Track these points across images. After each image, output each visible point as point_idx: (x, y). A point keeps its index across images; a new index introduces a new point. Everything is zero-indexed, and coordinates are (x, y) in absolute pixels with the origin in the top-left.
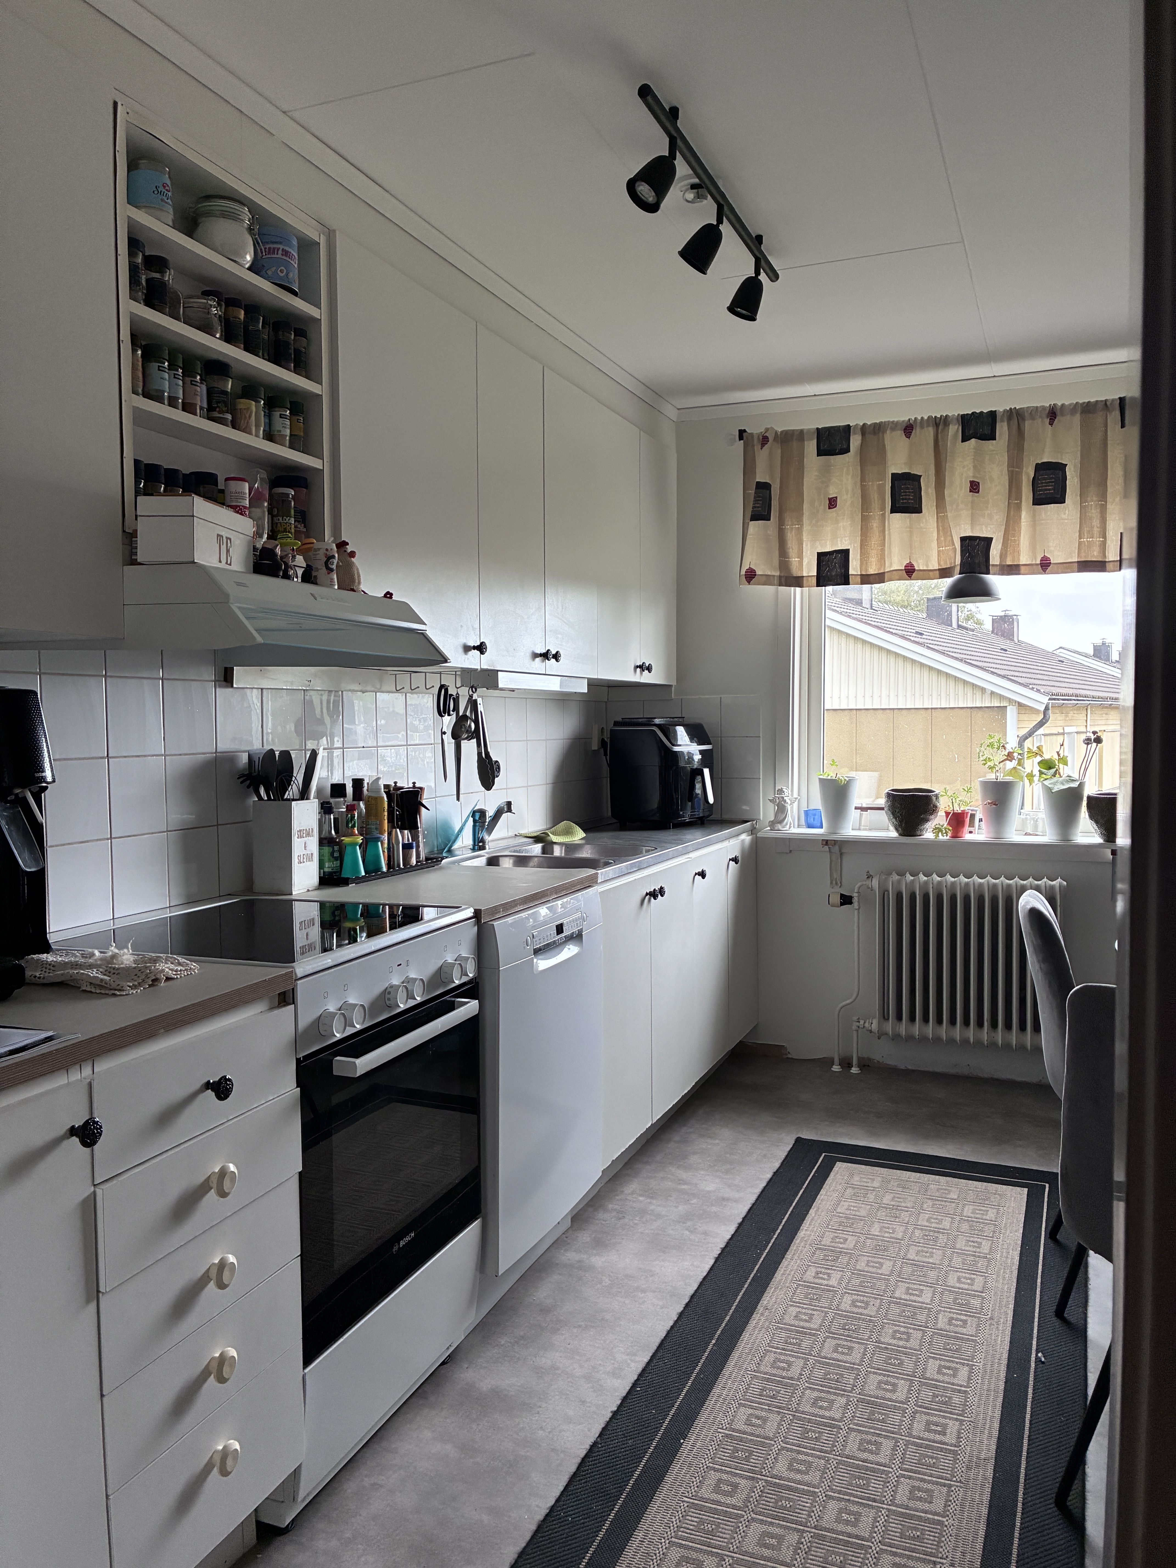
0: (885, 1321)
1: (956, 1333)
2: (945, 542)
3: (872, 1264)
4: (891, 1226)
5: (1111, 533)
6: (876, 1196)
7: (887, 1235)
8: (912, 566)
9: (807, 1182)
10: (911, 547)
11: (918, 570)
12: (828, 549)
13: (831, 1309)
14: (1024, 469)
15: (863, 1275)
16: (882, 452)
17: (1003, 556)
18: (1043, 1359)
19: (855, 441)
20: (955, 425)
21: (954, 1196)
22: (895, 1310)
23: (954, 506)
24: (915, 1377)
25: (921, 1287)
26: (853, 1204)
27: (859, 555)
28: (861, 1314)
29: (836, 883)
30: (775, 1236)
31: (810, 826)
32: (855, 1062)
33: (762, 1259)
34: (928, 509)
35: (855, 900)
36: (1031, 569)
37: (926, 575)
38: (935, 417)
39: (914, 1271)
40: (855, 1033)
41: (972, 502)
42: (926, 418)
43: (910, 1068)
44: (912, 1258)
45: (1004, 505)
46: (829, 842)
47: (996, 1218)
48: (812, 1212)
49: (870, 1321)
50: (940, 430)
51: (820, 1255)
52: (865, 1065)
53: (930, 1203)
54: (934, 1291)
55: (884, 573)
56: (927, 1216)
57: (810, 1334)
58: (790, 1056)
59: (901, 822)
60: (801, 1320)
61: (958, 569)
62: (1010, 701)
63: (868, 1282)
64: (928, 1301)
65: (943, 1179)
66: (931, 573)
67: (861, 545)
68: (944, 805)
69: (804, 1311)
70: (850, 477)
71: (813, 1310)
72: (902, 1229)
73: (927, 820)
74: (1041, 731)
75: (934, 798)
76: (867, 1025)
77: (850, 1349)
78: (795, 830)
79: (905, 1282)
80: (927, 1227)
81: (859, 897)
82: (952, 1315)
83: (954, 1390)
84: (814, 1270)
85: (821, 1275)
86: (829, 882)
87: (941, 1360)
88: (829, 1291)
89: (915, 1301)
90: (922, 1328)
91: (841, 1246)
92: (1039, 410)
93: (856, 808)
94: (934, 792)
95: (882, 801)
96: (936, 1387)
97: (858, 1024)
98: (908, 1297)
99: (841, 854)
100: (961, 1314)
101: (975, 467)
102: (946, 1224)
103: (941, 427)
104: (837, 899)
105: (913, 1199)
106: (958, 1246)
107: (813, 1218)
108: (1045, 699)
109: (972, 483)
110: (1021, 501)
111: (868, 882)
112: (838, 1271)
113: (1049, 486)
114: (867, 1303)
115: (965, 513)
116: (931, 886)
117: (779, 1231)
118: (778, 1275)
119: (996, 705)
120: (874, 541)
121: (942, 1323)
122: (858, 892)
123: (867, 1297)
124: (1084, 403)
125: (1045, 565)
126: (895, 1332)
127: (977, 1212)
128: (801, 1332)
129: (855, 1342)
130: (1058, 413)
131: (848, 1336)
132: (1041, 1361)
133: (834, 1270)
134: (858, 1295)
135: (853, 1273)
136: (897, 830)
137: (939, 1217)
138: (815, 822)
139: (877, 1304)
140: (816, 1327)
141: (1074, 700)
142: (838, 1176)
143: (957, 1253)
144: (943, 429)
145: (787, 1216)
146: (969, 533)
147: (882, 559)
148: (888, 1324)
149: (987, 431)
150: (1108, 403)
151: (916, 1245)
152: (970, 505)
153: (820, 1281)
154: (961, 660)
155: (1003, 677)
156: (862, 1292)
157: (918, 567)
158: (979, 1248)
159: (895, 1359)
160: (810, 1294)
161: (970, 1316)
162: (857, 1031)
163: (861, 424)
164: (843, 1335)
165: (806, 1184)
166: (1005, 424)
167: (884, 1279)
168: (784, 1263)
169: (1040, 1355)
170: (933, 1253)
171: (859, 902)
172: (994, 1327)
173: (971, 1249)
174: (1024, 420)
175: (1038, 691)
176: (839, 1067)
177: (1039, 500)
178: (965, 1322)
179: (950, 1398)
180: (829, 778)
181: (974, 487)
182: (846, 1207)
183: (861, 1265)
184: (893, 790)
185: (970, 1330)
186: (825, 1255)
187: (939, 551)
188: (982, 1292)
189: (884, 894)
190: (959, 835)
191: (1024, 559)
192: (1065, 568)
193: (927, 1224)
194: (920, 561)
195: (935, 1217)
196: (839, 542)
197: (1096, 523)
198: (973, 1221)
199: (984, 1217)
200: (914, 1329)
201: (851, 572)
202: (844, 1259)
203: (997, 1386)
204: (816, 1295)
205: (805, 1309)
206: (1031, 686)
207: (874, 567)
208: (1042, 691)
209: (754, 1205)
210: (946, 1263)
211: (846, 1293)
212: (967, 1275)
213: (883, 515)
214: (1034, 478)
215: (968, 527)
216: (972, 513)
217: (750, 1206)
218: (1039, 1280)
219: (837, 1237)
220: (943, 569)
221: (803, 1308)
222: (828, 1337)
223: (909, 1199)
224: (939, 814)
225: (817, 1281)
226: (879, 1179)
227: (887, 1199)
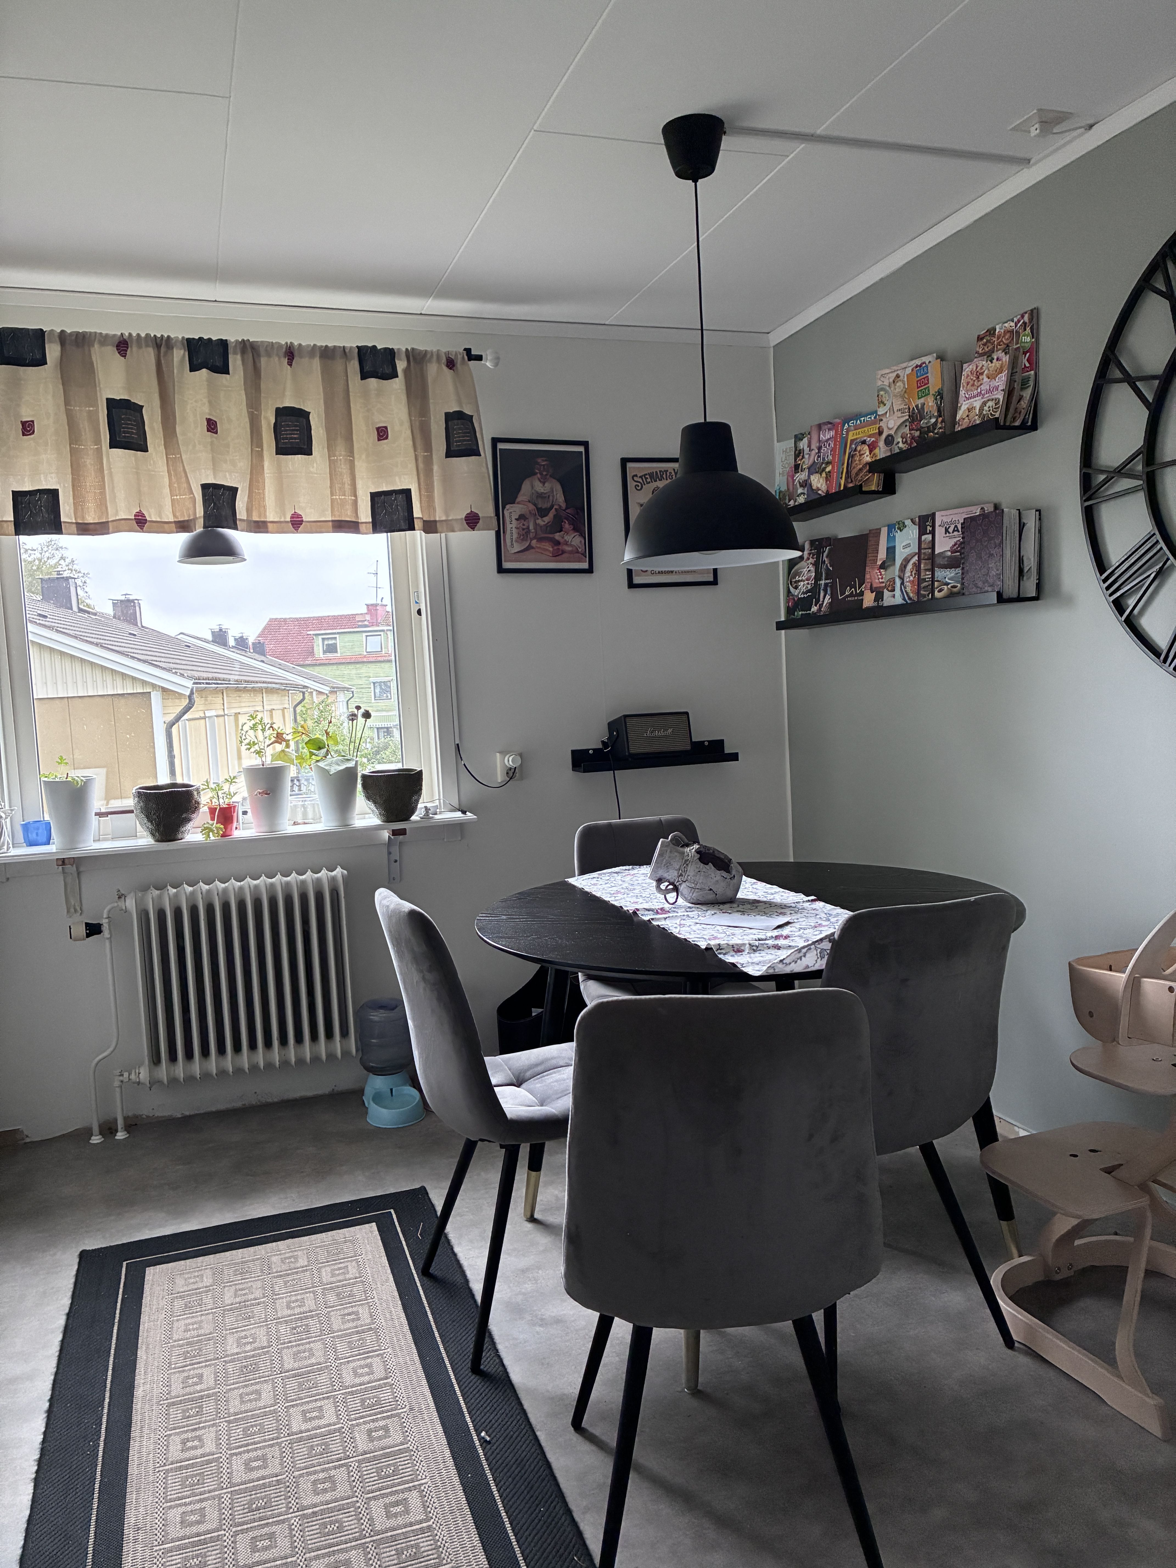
0: (297, 1473)
1: (383, 1449)
2: (179, 490)
3: (247, 1398)
4: (248, 1333)
5: (360, 492)
6: (213, 1297)
7: (248, 1348)
8: (143, 515)
9: (118, 1312)
10: (139, 490)
11: (150, 521)
12: (27, 487)
13: (222, 1488)
14: (263, 413)
15: (242, 1419)
16: (89, 369)
17: (249, 511)
18: (488, 1439)
19: (53, 351)
20: (181, 349)
21: (302, 1262)
22: (302, 1450)
23: (190, 447)
24: (365, 1537)
25: (319, 1404)
26: (189, 1321)
27: (71, 498)
28: (263, 1478)
29: (76, 911)
30: (106, 1411)
31: (31, 844)
32: (120, 1123)
33: (101, 1454)
34: (155, 448)
35: (105, 928)
36: (280, 528)
37: (160, 527)
38: (155, 336)
39: (300, 1384)
40: (118, 1090)
41: (212, 443)
42: (143, 335)
43: (187, 1113)
44: (290, 1367)
45: (246, 450)
46: (66, 861)
47: (360, 1273)
48: (141, 1353)
49: (279, 1482)
50: (162, 354)
51: (176, 1413)
52: (132, 1125)
53: (280, 1281)
54: (335, 1403)
55: (108, 522)
56: (284, 1300)
57: (212, 1540)
58: (28, 1140)
59: (158, 825)
60: (191, 1524)
61: (201, 522)
62: (154, 686)
63: (252, 1426)
64: (334, 1419)
65: (281, 1244)
66: (166, 526)
67: (73, 486)
68: (205, 799)
69: (189, 1508)
70: (50, 397)
71: (201, 1501)
72: (263, 1331)
73: (189, 820)
74: (186, 717)
75: (195, 793)
76: (133, 1077)
77: (271, 1536)
78: (13, 852)
79: (297, 1405)
80: (290, 1316)
81: (109, 922)
82: (368, 1426)
83: (416, 1533)
84: (177, 1439)
85: (189, 1444)
86: (66, 911)
87: (383, 1496)
88: (209, 1462)
89: (320, 1428)
90: (342, 1462)
91: (198, 1388)
92: (276, 346)
93: (96, 814)
94: (192, 786)
95: (130, 802)
96: (394, 1538)
97: (121, 1078)
98: (309, 1426)
99: (79, 873)
100: (377, 1420)
101: (210, 402)
102: (310, 1303)
103: (163, 349)
104: (82, 930)
105: (259, 1284)
106: (335, 1327)
107: (146, 1361)
108: (189, 684)
109: (209, 421)
110: (262, 450)
111: (121, 904)
112: (209, 1426)
113: (294, 434)
114: (264, 1458)
115: (204, 456)
116: (200, 896)
117: (107, 1400)
118: (133, 1469)
119: (139, 691)
120: (90, 479)
121: (362, 1444)
122: (108, 918)
123: (260, 1448)
124: (322, 346)
125: (296, 523)
126: (315, 1483)
127: (337, 1272)
128: (199, 1543)
129: (272, 1524)
130: (296, 354)
131: (261, 1519)
132: (486, 1441)
133: (204, 1428)
134: (248, 1451)
135: (229, 1422)
136: (153, 835)
137: (299, 1297)
138: (39, 838)
139: (277, 1454)
140: (215, 1525)
141: (215, 684)
142: (157, 1289)
143: (338, 1336)
144: (166, 354)
145: (110, 1373)
146: (211, 480)
147: (102, 505)
148: (301, 1476)
149: (219, 363)
150: (347, 351)
151: (288, 1347)
152: (209, 447)
153: (193, 1453)
154: (97, 645)
155: (145, 661)
156: (252, 1444)
157: (150, 517)
158: (359, 1319)
159: (331, 1523)
160: (187, 1478)
161: (388, 1417)
162: (121, 1087)
163: (59, 331)
164: (254, 1521)
165: (117, 1315)
166: (239, 357)
167: (271, 1413)
168: (134, 1446)
169: (483, 1434)
170: (311, 1349)
171: (110, 929)
172: (419, 1420)
173: (351, 1325)
174: (259, 355)
175: (182, 675)
176: (100, 1137)
177: (281, 450)
178: (386, 1428)
179: (417, 1546)
180: (57, 780)
181: (212, 426)
182: (183, 1328)
183: (235, 1405)
184: (140, 788)
185: (396, 1437)
186: (184, 1411)
187: (172, 501)
188: (387, 1378)
189: (144, 915)
190: (228, 833)
191: (271, 516)
192: (318, 527)
193: (289, 1312)
194: (152, 511)
195: (294, 1298)
196: (42, 479)
197: (347, 480)
198: (338, 1287)
199: (347, 1276)
200: (335, 1468)
201: (63, 519)
202: (209, 1407)
203: (458, 1502)
204: (196, 1475)
205: (190, 1503)
206: (174, 671)
207: (92, 513)
208: (185, 675)
209: (56, 1374)
210: (332, 1357)
211: (232, 1455)
212: (362, 1362)
213: (99, 451)
214: (275, 424)
215: (210, 472)
216: (213, 457)
217: (52, 1377)
218: (437, 1334)
219: (188, 1377)
220: (179, 522)
221: (185, 1504)
222: (236, 1534)
223: (254, 1286)
224: (201, 810)
225: (187, 1455)
226: (209, 1272)
227: (228, 1297)
